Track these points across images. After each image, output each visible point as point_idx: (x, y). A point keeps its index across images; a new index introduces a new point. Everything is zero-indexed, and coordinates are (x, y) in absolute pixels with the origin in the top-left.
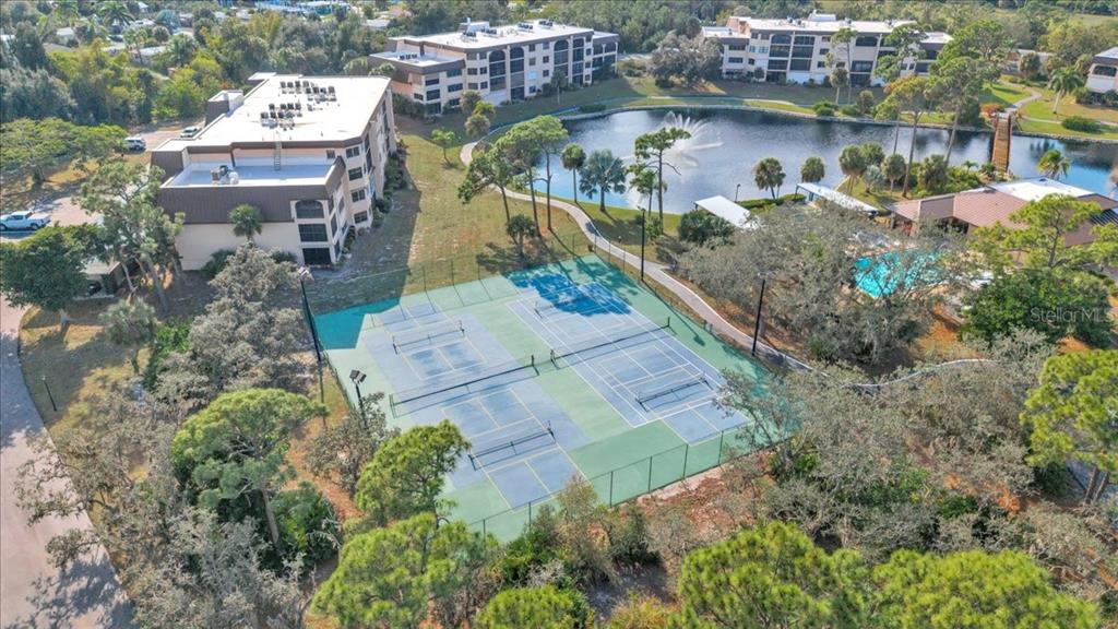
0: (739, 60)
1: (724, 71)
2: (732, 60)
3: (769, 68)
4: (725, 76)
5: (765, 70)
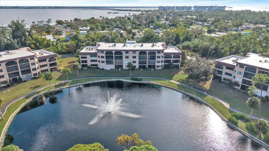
0: (230, 75)
1: (222, 78)
2: (227, 74)
3: (242, 83)
4: (223, 80)
5: (240, 83)
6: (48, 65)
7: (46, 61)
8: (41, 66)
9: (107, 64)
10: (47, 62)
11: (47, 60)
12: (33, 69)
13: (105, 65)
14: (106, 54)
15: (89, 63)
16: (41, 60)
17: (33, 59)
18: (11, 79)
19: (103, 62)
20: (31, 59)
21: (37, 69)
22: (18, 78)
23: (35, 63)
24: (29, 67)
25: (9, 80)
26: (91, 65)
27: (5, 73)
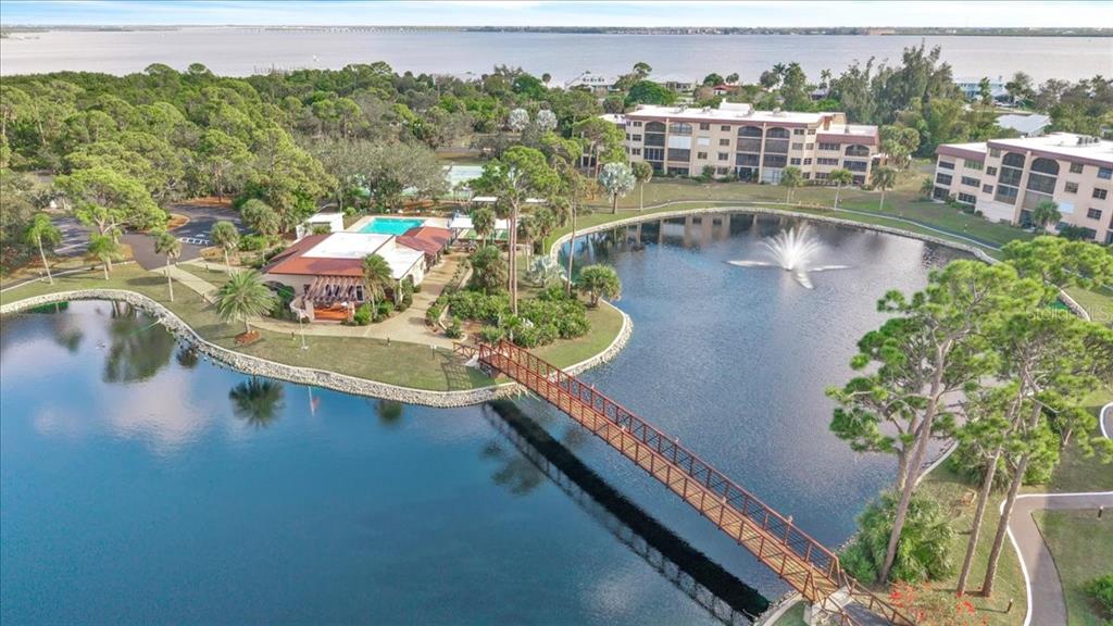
6: (841, 163)
7: (838, 149)
8: (820, 160)
9: (997, 199)
10: (840, 154)
11: (844, 147)
12: (793, 161)
13: (990, 203)
14: (1004, 163)
15: (956, 188)
16: (827, 143)
17: (802, 132)
18: (739, 167)
19: (988, 189)
20: (796, 132)
21: (802, 162)
22: (753, 170)
23: (802, 145)
24: (786, 151)
25: (733, 169)
26: (957, 196)
27: (732, 150)
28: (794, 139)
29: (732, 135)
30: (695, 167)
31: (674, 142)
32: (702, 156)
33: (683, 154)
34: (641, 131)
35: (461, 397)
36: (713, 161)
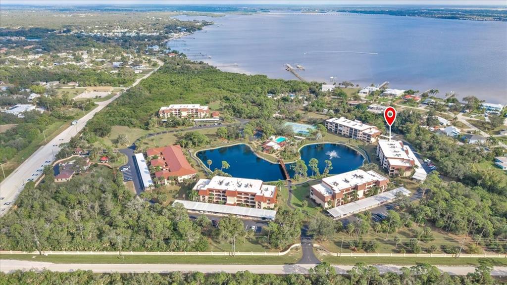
22: (351, 136)
25: (348, 135)
27: (348, 132)
28: (358, 132)
29: (349, 129)
30: (343, 133)
31: (339, 128)
32: (344, 132)
33: (340, 130)
34: (334, 125)
35: (276, 163)
36: (345, 133)
